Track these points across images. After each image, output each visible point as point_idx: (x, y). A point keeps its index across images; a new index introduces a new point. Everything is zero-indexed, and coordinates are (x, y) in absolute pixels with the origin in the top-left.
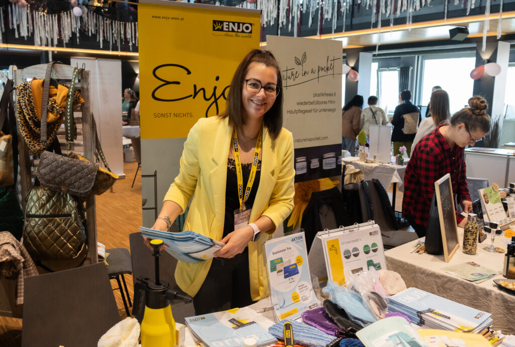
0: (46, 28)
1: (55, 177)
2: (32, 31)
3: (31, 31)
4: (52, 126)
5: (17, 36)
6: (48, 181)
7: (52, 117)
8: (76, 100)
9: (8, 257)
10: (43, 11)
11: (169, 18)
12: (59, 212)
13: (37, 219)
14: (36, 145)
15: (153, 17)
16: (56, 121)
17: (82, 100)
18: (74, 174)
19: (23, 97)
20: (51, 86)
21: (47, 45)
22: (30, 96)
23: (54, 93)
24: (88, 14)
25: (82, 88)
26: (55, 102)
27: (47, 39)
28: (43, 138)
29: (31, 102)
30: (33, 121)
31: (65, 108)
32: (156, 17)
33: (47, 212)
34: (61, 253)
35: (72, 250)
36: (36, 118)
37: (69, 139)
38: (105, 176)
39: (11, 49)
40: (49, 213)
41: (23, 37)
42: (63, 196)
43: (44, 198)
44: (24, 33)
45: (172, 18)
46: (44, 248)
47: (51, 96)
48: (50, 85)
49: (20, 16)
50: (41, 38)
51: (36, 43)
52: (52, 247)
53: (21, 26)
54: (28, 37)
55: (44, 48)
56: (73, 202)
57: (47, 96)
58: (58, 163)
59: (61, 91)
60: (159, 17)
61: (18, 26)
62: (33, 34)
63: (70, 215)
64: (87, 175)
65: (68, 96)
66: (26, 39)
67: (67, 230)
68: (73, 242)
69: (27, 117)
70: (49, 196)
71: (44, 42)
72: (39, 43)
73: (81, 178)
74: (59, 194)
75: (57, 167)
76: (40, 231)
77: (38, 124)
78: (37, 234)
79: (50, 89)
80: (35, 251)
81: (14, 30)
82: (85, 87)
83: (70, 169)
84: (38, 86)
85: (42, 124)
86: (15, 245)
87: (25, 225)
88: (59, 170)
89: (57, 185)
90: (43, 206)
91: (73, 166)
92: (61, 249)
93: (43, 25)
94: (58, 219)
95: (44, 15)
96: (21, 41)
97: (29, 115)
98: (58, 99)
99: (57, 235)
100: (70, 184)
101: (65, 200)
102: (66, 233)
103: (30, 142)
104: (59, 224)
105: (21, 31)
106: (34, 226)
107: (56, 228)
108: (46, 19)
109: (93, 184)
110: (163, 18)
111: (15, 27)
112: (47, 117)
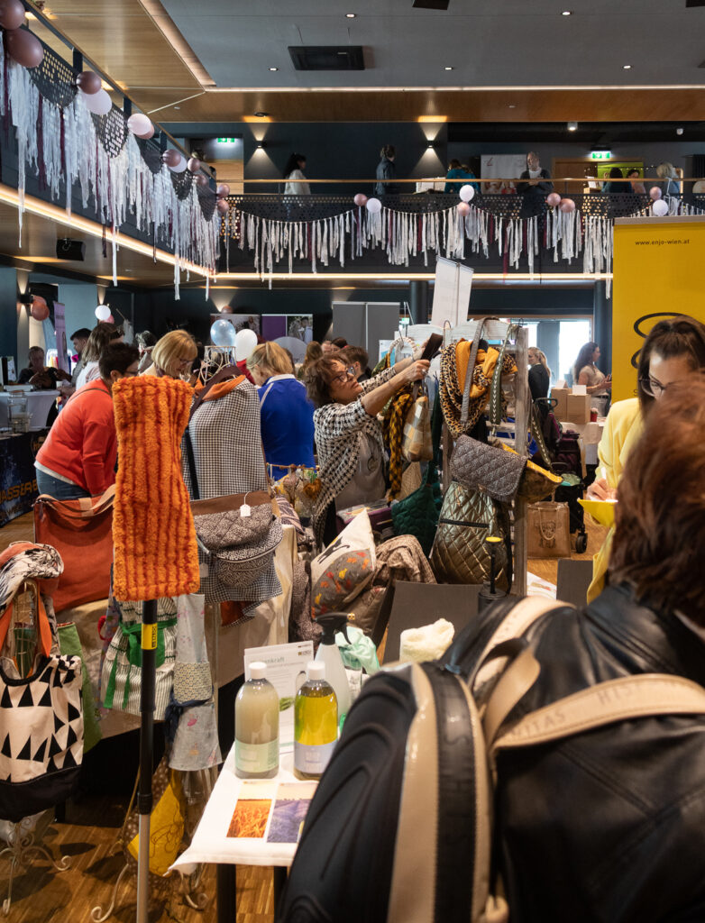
0: (605, 242)
1: (470, 471)
2: (580, 250)
3: (579, 248)
4: (477, 402)
5: (556, 260)
6: (463, 476)
7: (476, 390)
8: (507, 369)
9: (400, 563)
10: (601, 214)
11: (663, 242)
12: (475, 519)
13: (449, 526)
14: (456, 427)
15: (637, 243)
16: (482, 396)
17: (515, 368)
18: (493, 469)
19: (446, 364)
20: (481, 350)
21: (603, 271)
22: (453, 363)
23: (481, 359)
24: (679, 209)
25: (517, 351)
26: (481, 371)
27: (605, 260)
28: (464, 418)
29: (454, 370)
30: (455, 395)
31: (492, 378)
32: (642, 243)
33: (461, 518)
34: (471, 576)
35: (484, 574)
36: (458, 391)
37: (494, 421)
38: (538, 476)
39: (546, 281)
40: (462, 520)
41: (567, 260)
42: (482, 499)
43: (461, 499)
44: (568, 254)
45: (670, 242)
46: (452, 566)
47: (478, 362)
48: (479, 348)
49: (564, 225)
50: (594, 259)
51: (586, 269)
52: (462, 566)
53: (564, 242)
54: (573, 259)
55: (598, 276)
56: (493, 507)
57: (473, 362)
58: (475, 452)
59: (490, 356)
60: (648, 243)
61: (560, 243)
62: (582, 254)
63: (487, 526)
64: (510, 471)
65: (497, 363)
66: (570, 262)
67: (481, 545)
68: (486, 563)
69: (449, 389)
70: (466, 496)
71: (600, 265)
72: (591, 267)
73: (501, 475)
74: (478, 495)
75: (474, 457)
76: (451, 543)
77: (459, 399)
78: (447, 546)
79: (478, 353)
80: (442, 568)
81: (552, 249)
82: (521, 350)
83: (488, 462)
84: (464, 349)
85: (464, 400)
86: (413, 551)
87: (437, 533)
88: (476, 461)
89: (474, 481)
90: (459, 509)
91: (493, 457)
92: (471, 569)
93: (599, 237)
94: (473, 529)
95: (602, 221)
96: (563, 267)
97: (450, 387)
98: (485, 367)
99: (469, 551)
100: (489, 482)
101: (484, 504)
102: (480, 549)
103: (450, 422)
104: (472, 536)
105: (564, 250)
106: (445, 535)
107: (469, 540)
108: (604, 227)
109: (516, 484)
110: (653, 243)
111: (555, 245)
112: (471, 390)
